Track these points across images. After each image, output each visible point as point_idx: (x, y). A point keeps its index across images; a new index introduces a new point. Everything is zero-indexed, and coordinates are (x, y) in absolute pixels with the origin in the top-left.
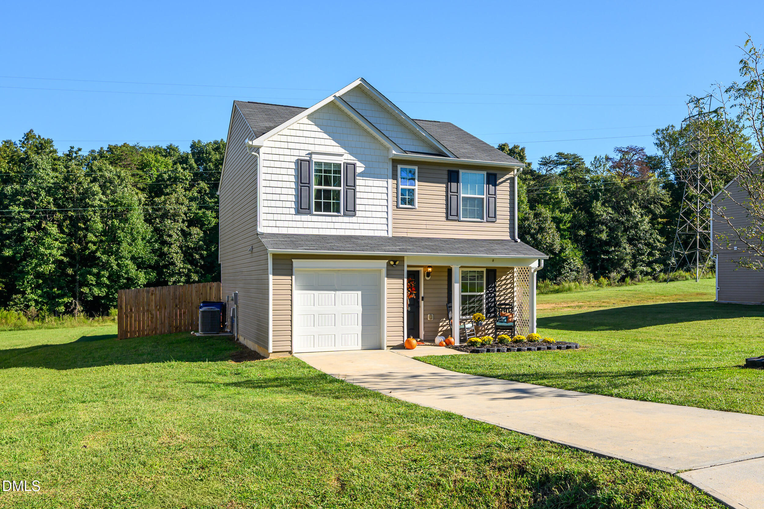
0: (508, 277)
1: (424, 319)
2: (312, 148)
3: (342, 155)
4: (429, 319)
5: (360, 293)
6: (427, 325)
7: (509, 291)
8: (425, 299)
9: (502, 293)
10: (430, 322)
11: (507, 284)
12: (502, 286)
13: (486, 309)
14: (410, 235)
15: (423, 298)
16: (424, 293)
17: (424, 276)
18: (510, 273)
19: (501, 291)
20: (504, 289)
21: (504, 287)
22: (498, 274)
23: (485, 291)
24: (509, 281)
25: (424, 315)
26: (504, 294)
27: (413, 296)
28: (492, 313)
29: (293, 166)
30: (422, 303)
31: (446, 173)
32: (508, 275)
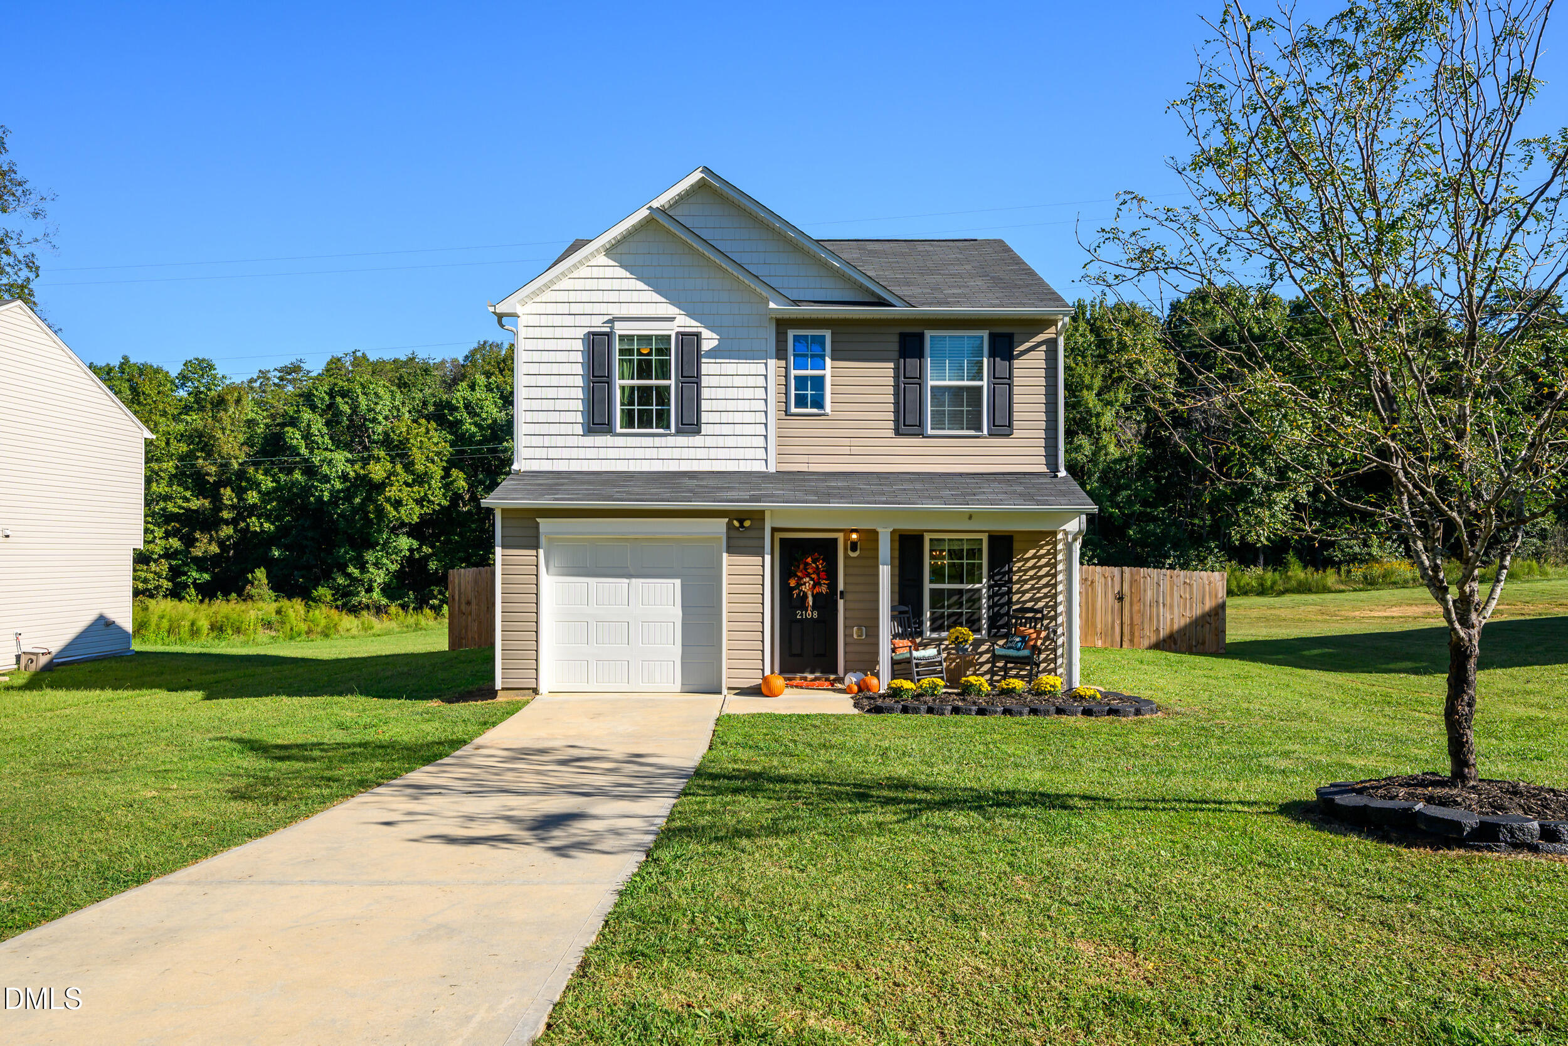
0: (1042, 552)
1: (845, 636)
2: (616, 310)
3: (672, 319)
4: (855, 636)
5: (678, 582)
6: (850, 649)
7: (1044, 581)
8: (848, 596)
9: (1027, 587)
10: (857, 643)
11: (1041, 568)
12: (1026, 571)
13: (989, 618)
14: (814, 468)
15: (842, 593)
16: (845, 584)
17: (845, 549)
18: (1047, 544)
19: (1026, 582)
20: (1032, 578)
21: (1031, 573)
22: (1016, 546)
23: (984, 580)
24: (1044, 561)
25: (845, 627)
26: (1032, 588)
27: (824, 589)
28: (1002, 627)
29: (579, 345)
30: (841, 603)
31: (896, 339)
32: (1042, 547)
